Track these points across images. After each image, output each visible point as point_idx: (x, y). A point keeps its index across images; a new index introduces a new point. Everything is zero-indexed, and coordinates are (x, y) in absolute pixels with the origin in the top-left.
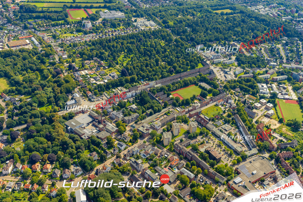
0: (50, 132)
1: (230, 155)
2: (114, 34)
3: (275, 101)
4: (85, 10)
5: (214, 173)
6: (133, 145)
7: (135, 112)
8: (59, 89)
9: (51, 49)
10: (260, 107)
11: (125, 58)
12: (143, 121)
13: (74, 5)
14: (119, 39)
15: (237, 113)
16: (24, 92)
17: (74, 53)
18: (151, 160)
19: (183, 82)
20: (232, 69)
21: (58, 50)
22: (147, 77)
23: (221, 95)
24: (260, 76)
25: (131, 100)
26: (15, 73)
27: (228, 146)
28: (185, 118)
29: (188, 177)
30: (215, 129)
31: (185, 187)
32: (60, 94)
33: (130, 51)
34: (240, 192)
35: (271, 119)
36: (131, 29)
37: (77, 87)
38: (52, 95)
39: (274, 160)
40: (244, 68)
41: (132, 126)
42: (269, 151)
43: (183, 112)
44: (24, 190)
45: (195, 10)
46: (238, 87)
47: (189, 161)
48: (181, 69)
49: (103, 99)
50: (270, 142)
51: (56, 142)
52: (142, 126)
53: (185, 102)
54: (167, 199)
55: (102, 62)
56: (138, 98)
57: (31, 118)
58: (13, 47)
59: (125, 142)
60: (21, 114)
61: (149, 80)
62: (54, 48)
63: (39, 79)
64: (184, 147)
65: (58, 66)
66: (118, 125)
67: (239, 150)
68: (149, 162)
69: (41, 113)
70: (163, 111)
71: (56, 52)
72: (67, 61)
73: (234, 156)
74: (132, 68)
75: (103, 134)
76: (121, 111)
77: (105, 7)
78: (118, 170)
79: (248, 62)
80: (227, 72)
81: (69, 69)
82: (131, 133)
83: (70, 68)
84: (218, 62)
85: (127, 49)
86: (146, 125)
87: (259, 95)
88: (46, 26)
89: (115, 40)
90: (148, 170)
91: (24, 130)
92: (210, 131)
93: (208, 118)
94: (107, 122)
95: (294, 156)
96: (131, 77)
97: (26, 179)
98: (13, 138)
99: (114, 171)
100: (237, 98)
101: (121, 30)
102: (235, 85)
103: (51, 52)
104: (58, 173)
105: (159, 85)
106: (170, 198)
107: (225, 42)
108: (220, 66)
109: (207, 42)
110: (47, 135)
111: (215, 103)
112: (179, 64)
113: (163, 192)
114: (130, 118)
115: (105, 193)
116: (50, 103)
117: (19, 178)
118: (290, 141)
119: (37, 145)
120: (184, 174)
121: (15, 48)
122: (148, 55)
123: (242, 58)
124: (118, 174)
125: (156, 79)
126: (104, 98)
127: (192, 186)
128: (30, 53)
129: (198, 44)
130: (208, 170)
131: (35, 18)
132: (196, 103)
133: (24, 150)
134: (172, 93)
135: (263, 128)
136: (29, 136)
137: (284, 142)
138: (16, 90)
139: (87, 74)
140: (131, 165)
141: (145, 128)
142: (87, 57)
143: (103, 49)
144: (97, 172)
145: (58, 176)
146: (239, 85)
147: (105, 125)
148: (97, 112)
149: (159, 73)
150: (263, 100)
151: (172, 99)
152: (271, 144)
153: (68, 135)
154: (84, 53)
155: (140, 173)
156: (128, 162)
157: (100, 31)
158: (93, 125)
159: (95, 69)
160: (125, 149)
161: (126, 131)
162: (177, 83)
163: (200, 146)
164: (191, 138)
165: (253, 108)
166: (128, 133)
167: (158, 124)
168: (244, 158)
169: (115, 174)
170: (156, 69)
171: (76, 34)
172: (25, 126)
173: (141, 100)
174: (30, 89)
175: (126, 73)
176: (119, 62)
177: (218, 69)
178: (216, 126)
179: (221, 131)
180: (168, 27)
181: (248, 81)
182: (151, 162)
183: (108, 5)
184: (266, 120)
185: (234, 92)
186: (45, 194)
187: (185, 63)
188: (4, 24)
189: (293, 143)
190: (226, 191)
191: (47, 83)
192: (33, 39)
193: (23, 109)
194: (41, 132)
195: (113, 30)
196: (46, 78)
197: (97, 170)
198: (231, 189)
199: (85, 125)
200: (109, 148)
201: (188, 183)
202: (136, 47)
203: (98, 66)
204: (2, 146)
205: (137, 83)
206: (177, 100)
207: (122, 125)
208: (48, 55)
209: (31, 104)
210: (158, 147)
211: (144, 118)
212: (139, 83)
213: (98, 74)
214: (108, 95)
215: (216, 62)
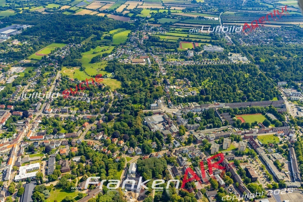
0: (132, 121)
1: (269, 180)
2: (208, 63)
4: (194, 43)
5: (244, 188)
6: (185, 146)
7: (198, 123)
8: (150, 94)
9: (156, 68)
11: (209, 82)
12: (201, 131)
13: (187, 39)
14: (210, 67)
15: (294, 147)
16: (128, 92)
17: (172, 72)
18: (195, 161)
19: (250, 109)
21: (161, 69)
22: (220, 99)
23: (284, 128)
25: (200, 113)
26: (127, 79)
27: (271, 171)
28: (239, 138)
29: (218, 182)
30: (263, 154)
31: (213, 190)
32: (149, 98)
33: (215, 77)
36: (224, 61)
37: (163, 96)
38: (144, 97)
41: (191, 132)
43: (239, 132)
44: (102, 152)
45: (292, 52)
47: (226, 171)
48: (253, 98)
49: (178, 108)
51: (133, 128)
52: (199, 134)
53: (245, 125)
55: (189, 82)
56: (205, 113)
57: (125, 109)
58: (134, 63)
59: (180, 142)
60: (120, 105)
61: (221, 102)
62: (160, 67)
63: (141, 86)
64: (226, 160)
65: (156, 79)
66: (180, 128)
67: (280, 177)
68: (192, 161)
69: (132, 107)
70: (222, 127)
71: (160, 70)
72: (164, 77)
73: (272, 182)
74: (210, 90)
75: (167, 132)
76: (187, 119)
77: (210, 43)
78: (166, 160)
80: (301, 109)
81: (163, 83)
82: (188, 137)
83: (165, 82)
84: (295, 99)
85: (213, 75)
86: (202, 134)
88: (161, 51)
89: (207, 67)
90: (188, 166)
91: (118, 116)
92: (258, 154)
93: (261, 144)
94: (173, 125)
96: (206, 96)
97: (106, 146)
98: (109, 119)
100: (301, 134)
101: (216, 61)
103: (156, 69)
104: (126, 148)
105: (228, 107)
106: (197, 193)
108: (296, 103)
109: (292, 81)
110: (129, 122)
111: (275, 133)
112: (254, 94)
113: (193, 186)
114: (192, 126)
115: (148, 171)
116: (141, 102)
119: (120, 126)
120: (216, 179)
121: (135, 63)
122: (229, 82)
124: (164, 161)
125: (227, 102)
127: (220, 191)
128: (142, 68)
129: (281, 80)
130: (240, 183)
131: (156, 46)
133: (112, 128)
134: (236, 116)
136: (119, 120)
138: (124, 90)
139: (174, 89)
140: (177, 159)
141: (200, 136)
142: (179, 77)
143: (194, 73)
144: (151, 155)
145: (126, 150)
147: (170, 127)
148: (169, 116)
149: (232, 98)
151: (234, 120)
153: (143, 126)
154: (178, 73)
155: (182, 167)
156: (177, 156)
157: (198, 59)
158: (163, 125)
159: (182, 86)
160: (178, 147)
162: (244, 109)
163: (243, 163)
164: (237, 155)
166: (186, 136)
167: (213, 136)
168: (282, 186)
169: (161, 161)
170: (231, 94)
171: (179, 59)
172: (118, 114)
173: (207, 115)
174: (132, 91)
175: (204, 93)
176: (203, 84)
177: (293, 105)
178: (266, 152)
179: (269, 157)
180: (259, 63)
183: (213, 41)
185: (301, 128)
186: (113, 158)
187: (260, 94)
188: (135, 47)
191: (144, 89)
192: (149, 59)
193: (123, 102)
194: (126, 119)
195: (209, 60)
196: (146, 86)
197: (151, 154)
199: (157, 122)
200: (167, 143)
201: (217, 188)
202: (222, 75)
203: (185, 84)
204: (101, 122)
205: (210, 102)
206: (238, 122)
207: (183, 129)
208: (152, 71)
209: (128, 101)
210: (205, 154)
211: (203, 129)
212: (211, 102)
213: (182, 90)
214: (183, 106)
215: (293, 99)
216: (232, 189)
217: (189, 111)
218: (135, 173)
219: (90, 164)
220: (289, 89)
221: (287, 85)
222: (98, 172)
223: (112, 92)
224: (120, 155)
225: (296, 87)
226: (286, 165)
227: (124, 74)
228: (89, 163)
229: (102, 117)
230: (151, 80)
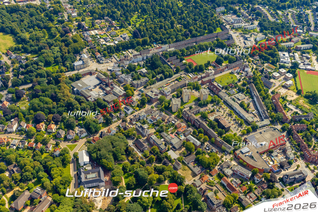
0: (55, 93)
1: (240, 125)
3: (295, 71)
5: (221, 142)
6: (140, 110)
7: (145, 76)
8: (67, 48)
9: (60, 6)
10: (279, 77)
11: (138, 18)
12: (152, 86)
15: (253, 82)
16: (30, 50)
17: (85, 11)
18: (158, 125)
19: (198, 47)
20: (253, 35)
21: (67, 7)
22: (160, 40)
23: (238, 63)
24: (283, 44)
25: (142, 63)
26: (21, 30)
27: (240, 115)
28: (197, 85)
29: (193, 144)
30: (227, 98)
31: (190, 154)
32: (67, 54)
33: (144, 11)
34: (245, 162)
35: (289, 90)
37: (85, 48)
38: (59, 54)
39: (286, 132)
40: (266, 34)
41: (140, 90)
42: (282, 123)
43: (195, 78)
44: (28, 148)
46: (257, 54)
47: (197, 129)
48: (197, 32)
49: (112, 62)
50: (284, 114)
51: (61, 103)
52: (151, 91)
53: (198, 68)
54: (171, 165)
55: (114, 22)
56: (149, 62)
57: (36, 77)
58: (20, 2)
59: (132, 107)
60: (27, 73)
61: (162, 43)
62: (63, 4)
63: (47, 37)
64: (193, 115)
65: (67, 25)
66: (126, 89)
67: (250, 120)
68: (155, 127)
69: (47, 72)
70: (174, 76)
71: (65, 10)
72: (76, 20)
73: (244, 126)
74: (145, 30)
75: (110, 98)
76: (130, 75)
78: (123, 133)
79: (272, 28)
80: (247, 38)
81: (78, 29)
82: (139, 98)
83: (80, 27)
84: (238, 27)
85: (141, 8)
86: (155, 90)
87: (279, 65)
90: (154, 135)
91: (29, 89)
92: (222, 99)
93: (221, 86)
94: (114, 85)
95: (308, 130)
96: (142, 39)
97: (31, 138)
98: (18, 97)
99: (119, 134)
100: (255, 66)
102: (254, 53)
103: (60, 9)
104: (63, 133)
105: (172, 49)
106: (174, 163)
107: (249, 5)
108: (240, 31)
109: (229, 5)
110: (52, 95)
111: (230, 71)
112: (196, 27)
113: (167, 157)
114: (139, 82)
115: (107, 155)
116: (56, 63)
117: (24, 136)
118: (305, 114)
119: (42, 105)
120: (190, 141)
121: (22, 3)
122: (163, 16)
123: (266, 24)
124: (122, 137)
125: (170, 43)
126: (114, 60)
127: (198, 153)
128: (37, 9)
129: (219, 6)
130: (215, 138)
132: (211, 70)
133: (29, 110)
134: (186, 59)
135: (279, 99)
136: (35, 96)
137: (299, 114)
138: (23, 48)
139: (97, 34)
140: (137, 130)
141: (154, 93)
142: (97, 16)
143: (116, 8)
144: (102, 134)
145: (63, 136)
146: (259, 52)
147: (112, 89)
148: (105, 74)
149: (173, 37)
150: (282, 69)
151: (185, 64)
152: (285, 116)
153: (74, 96)
154: (94, 11)
155: (146, 138)
156: (134, 126)
158: (101, 88)
159: (105, 29)
160: (132, 114)
161: (134, 96)
162: (192, 48)
163: (210, 114)
164: (201, 106)
165: (270, 78)
166: (136, 98)
167: (168, 89)
168: (255, 129)
169: (119, 137)
170: (171, 32)
172: (30, 85)
173: (152, 64)
174: (37, 48)
175: (138, 35)
176: (132, 23)
177: (238, 34)
178: (229, 95)
179: (233, 100)
181: (269, 48)
182: (157, 128)
184: (283, 91)
185: (253, 59)
186: (48, 153)
187: (203, 27)
189: (308, 116)
190: (231, 160)
191: (54, 42)
193: (29, 67)
194: (46, 92)
196: (54, 36)
197: (102, 132)
198: (237, 158)
199: (92, 87)
200: (115, 112)
201: (193, 150)
202: (151, 7)
203: (109, 26)
204: (7, 104)
205: (149, 46)
206: (190, 66)
207: (130, 89)
208: (56, 12)
209: (37, 63)
210: (166, 113)
211: (154, 83)
212: (151, 46)
213: (108, 34)
214: (118, 57)
215: (236, 27)
216: (210, 147)
217: (128, 62)
218: (90, 163)
219: (17, 171)
220: (229, 15)
221: (226, 10)
222: (34, 178)
223: (3, 53)
224: (57, 145)
225: (235, 12)
226: (251, 104)
227: (12, 22)
228: (15, 169)
229: (5, 97)
230: (60, 27)
